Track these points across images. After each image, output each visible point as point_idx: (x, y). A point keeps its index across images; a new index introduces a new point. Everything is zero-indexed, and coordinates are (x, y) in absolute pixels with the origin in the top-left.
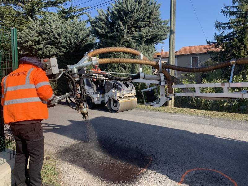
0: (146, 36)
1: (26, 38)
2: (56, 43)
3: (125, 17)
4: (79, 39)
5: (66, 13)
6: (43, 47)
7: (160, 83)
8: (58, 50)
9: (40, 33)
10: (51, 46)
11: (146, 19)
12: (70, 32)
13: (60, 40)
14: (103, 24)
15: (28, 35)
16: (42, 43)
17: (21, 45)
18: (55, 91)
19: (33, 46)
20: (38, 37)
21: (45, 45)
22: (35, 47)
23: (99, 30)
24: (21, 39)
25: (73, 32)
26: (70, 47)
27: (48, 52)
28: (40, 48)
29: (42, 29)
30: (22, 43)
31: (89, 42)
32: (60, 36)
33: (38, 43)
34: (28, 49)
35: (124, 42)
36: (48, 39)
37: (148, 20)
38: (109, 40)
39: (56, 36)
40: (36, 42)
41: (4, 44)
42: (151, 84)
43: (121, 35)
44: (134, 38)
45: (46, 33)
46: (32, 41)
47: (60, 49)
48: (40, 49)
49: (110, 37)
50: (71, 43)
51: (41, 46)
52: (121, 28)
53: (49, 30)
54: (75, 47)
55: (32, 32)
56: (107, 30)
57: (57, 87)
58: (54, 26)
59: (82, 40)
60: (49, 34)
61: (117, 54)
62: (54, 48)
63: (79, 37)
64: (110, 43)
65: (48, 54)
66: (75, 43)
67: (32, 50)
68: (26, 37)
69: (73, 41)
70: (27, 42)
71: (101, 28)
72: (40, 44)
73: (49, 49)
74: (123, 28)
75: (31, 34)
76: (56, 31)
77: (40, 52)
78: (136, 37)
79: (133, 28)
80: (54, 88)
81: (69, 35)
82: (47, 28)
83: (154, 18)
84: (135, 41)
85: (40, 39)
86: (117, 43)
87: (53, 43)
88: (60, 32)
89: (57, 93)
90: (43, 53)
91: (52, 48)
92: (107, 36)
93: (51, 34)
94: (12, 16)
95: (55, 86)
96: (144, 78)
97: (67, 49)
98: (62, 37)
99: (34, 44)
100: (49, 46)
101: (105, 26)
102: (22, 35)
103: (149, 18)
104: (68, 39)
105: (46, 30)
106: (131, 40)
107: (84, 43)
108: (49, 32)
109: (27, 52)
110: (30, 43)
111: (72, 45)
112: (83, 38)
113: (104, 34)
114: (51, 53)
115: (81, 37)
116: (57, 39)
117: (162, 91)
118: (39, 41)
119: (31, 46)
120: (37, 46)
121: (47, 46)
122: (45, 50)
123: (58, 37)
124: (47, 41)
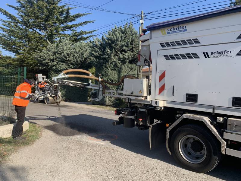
0: (129, 58)
1: (44, 58)
2: (66, 61)
3: (113, 44)
4: (84, 58)
5: (78, 36)
6: (56, 63)
7: (100, 89)
8: (68, 66)
9: (55, 53)
10: (62, 63)
11: (129, 45)
12: (77, 52)
13: (69, 59)
14: (97, 49)
15: (45, 55)
16: (56, 61)
17: (41, 62)
18: (64, 98)
19: (49, 63)
20: (53, 56)
21: (58, 62)
22: (50, 64)
23: (94, 53)
24: (41, 58)
25: (80, 52)
26: (76, 64)
27: (60, 68)
28: (54, 64)
29: (56, 50)
30: (41, 61)
31: (93, 60)
32: (69, 56)
33: (53, 60)
34: (45, 65)
35: (112, 62)
36: (60, 58)
37: (131, 46)
38: (102, 60)
39: (66, 56)
40: (51, 60)
41: (29, 61)
42: (95, 89)
43: (109, 57)
44: (119, 59)
45: (59, 53)
46: (48, 60)
47: (69, 65)
48: (54, 66)
49: (102, 58)
50: (77, 61)
51: (55, 63)
52: (108, 52)
53: (62, 51)
54: (81, 64)
55: (49, 53)
56: (100, 53)
57: (66, 94)
58: (65, 48)
59: (86, 59)
60: (61, 54)
61: (107, 71)
62: (65, 64)
63: (84, 57)
64: (102, 63)
65: (60, 69)
66: (81, 61)
67: (48, 66)
68: (44, 56)
69: (78, 60)
70: (45, 60)
71: (96, 52)
72: (54, 61)
73: (60, 65)
74: (109, 53)
75: (48, 54)
76: (66, 52)
77: (54, 68)
78: (121, 58)
79: (119, 52)
80: (63, 95)
81: (76, 55)
82: (59, 50)
83: (135, 44)
84: (120, 61)
85: (54, 58)
86: (107, 63)
87: (64, 61)
88: (69, 53)
89: (65, 99)
90: (56, 68)
91: (63, 64)
92: (100, 57)
93: (62, 54)
94: (36, 40)
95: (63, 94)
96: (92, 86)
97: (74, 65)
98: (71, 57)
99: (49, 62)
100: (61, 63)
101: (98, 50)
102: (42, 55)
103: (131, 44)
104: (75, 58)
105: (59, 51)
106: (117, 60)
107: (88, 61)
108: (61, 52)
109: (45, 68)
110: (47, 61)
111: (78, 63)
112: (87, 57)
113: (98, 56)
114: (62, 68)
115: (85, 57)
116: (66, 58)
117: (100, 93)
118: (53, 59)
119: (47, 63)
120: (52, 63)
121: (59, 63)
122: (57, 66)
123: (67, 57)
124: (59, 59)
